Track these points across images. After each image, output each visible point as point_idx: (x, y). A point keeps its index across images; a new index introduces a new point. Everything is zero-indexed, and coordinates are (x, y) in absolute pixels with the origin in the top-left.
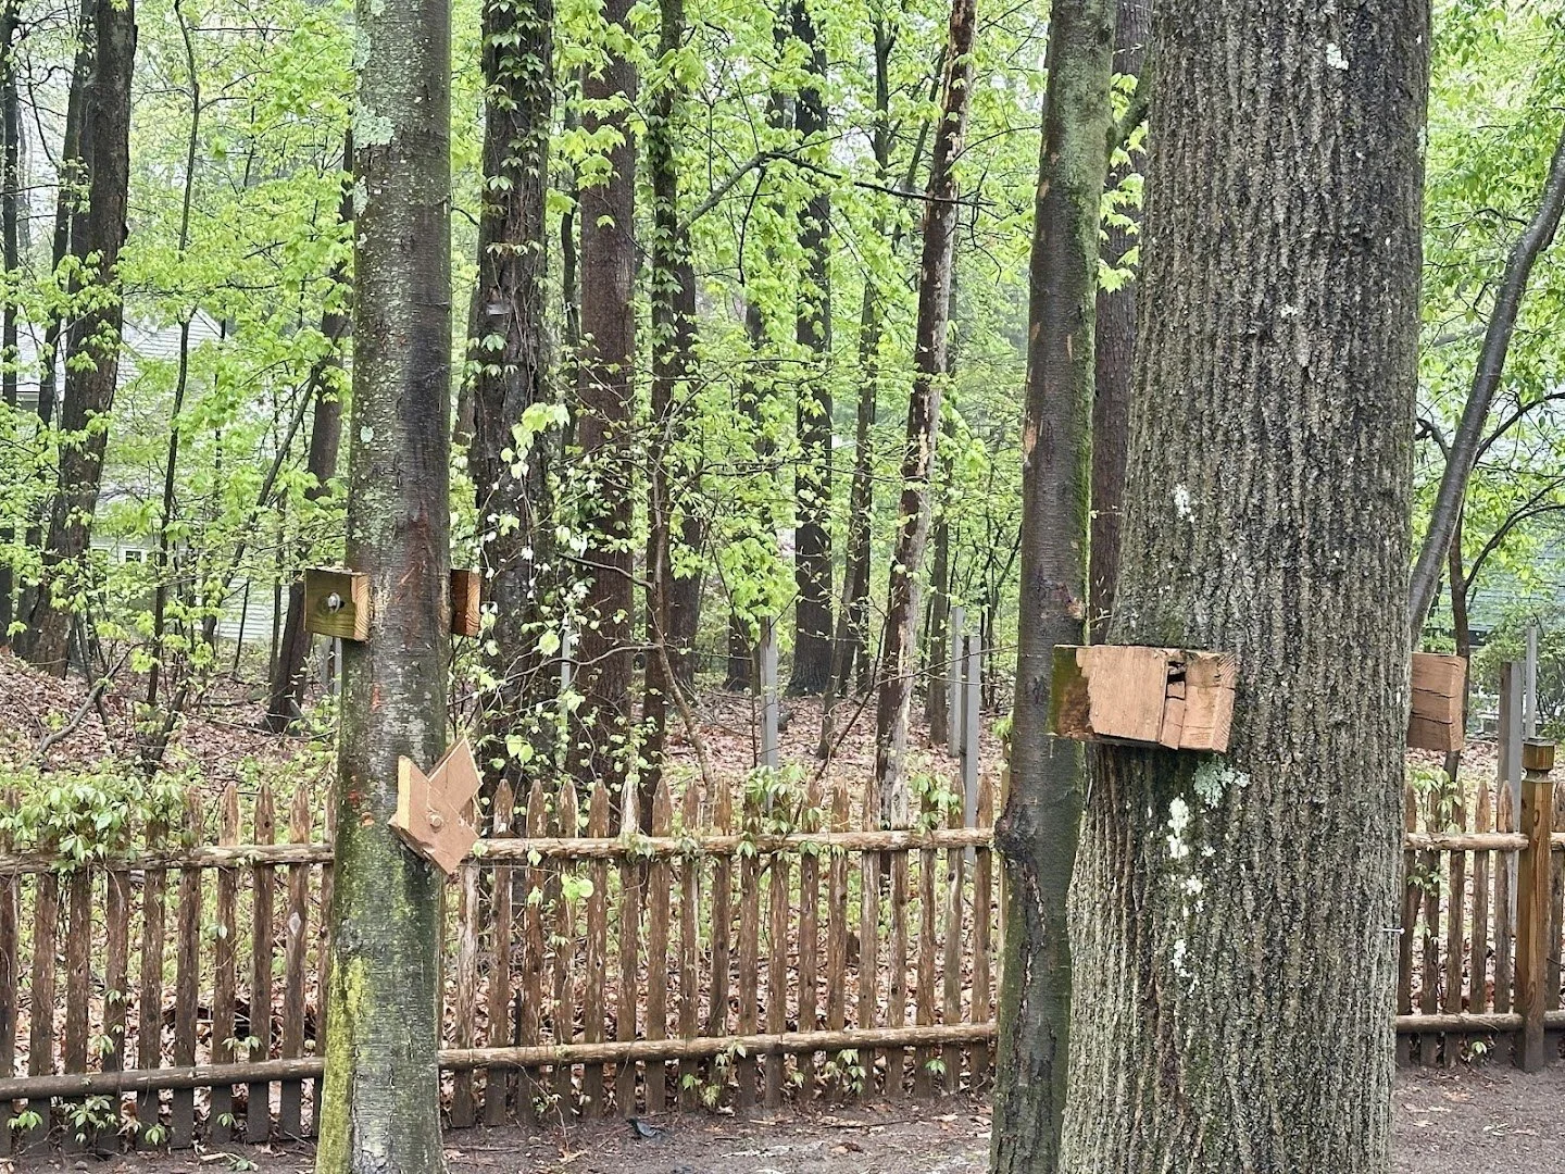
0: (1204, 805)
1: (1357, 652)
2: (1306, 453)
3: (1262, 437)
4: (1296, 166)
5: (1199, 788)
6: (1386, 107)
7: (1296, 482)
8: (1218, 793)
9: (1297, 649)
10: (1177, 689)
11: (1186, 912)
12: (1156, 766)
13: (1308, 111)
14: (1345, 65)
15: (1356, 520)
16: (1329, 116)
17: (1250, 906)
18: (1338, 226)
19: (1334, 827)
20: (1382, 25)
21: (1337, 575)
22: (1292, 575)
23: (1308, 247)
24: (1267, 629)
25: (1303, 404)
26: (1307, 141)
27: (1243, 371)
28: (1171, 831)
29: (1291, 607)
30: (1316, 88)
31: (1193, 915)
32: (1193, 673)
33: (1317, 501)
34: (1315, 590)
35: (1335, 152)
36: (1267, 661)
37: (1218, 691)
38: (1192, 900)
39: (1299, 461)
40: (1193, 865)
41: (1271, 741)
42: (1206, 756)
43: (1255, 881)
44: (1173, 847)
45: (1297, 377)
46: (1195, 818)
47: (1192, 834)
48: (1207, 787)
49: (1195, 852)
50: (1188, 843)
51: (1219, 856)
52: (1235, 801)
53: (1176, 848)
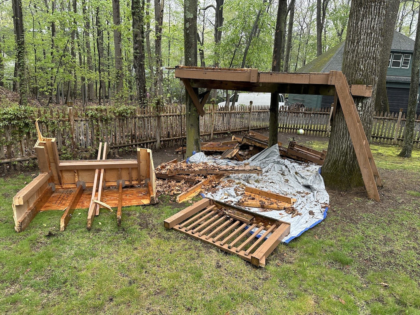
0: (364, 103)
4: (380, 25)
8: (366, 102)
9: (375, 85)
12: (357, 99)
14: (385, 13)
16: (383, 19)
22: (375, 76)
25: (378, 55)
28: (359, 107)
29: (375, 80)
31: (361, 116)
32: (367, 88)
38: (361, 114)
42: (365, 97)
46: (362, 105)
47: (362, 107)
48: (364, 101)
49: (362, 109)
50: (361, 108)
51: (365, 109)
52: (368, 103)
53: (359, 109)
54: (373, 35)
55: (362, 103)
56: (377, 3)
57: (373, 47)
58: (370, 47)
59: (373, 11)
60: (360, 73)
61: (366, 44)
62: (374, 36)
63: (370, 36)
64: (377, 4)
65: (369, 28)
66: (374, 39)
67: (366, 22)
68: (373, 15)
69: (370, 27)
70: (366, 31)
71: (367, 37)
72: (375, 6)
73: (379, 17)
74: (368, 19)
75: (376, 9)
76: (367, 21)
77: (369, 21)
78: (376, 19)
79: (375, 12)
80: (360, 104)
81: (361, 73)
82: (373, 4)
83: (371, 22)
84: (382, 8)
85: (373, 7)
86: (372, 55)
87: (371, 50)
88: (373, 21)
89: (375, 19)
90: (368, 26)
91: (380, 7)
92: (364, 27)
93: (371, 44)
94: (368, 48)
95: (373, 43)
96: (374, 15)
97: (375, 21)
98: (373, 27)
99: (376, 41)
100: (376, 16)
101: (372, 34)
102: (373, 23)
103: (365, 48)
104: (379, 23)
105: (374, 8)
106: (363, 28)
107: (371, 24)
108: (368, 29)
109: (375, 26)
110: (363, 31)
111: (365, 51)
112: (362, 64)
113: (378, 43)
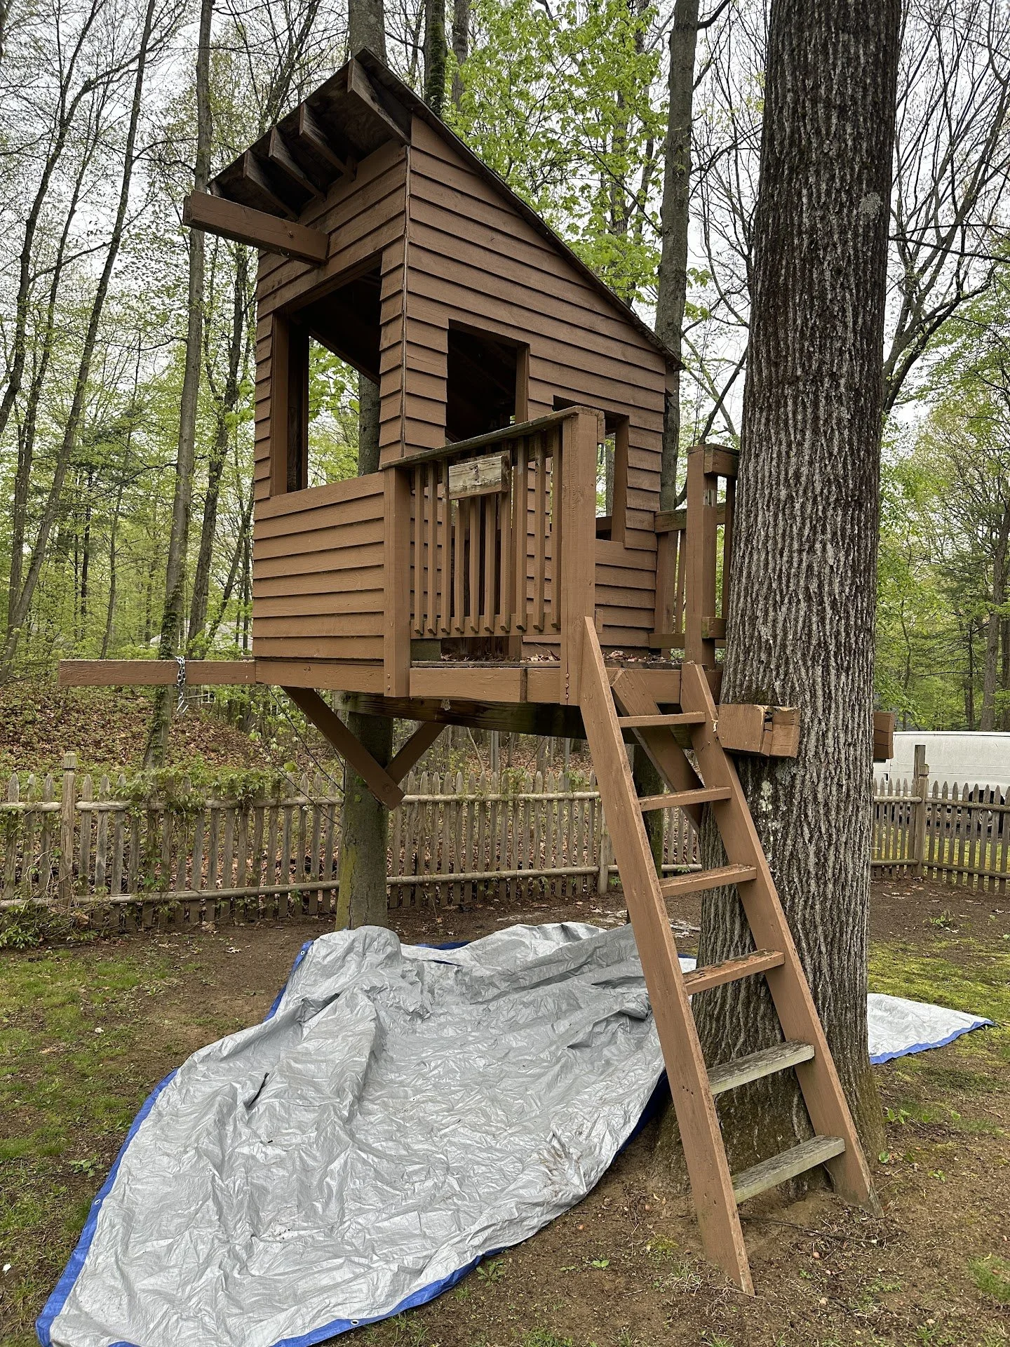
0: (781, 784)
1: (857, 707)
2: (832, 608)
3: (808, 598)
4: (826, 465)
5: (778, 776)
6: (868, 439)
7: (828, 621)
8: (788, 778)
9: (830, 706)
10: (769, 725)
11: (772, 839)
12: (754, 765)
13: (831, 439)
14: (849, 417)
15: (857, 643)
16: (842, 441)
17: (807, 836)
18: (847, 497)
19: (848, 795)
20: (865, 399)
21: (848, 669)
22: (826, 669)
23: (832, 506)
24: (814, 695)
25: (831, 584)
26: (831, 454)
27: (798, 568)
28: (763, 798)
29: (826, 683)
30: (835, 427)
31: (776, 840)
32: (777, 717)
33: (838, 632)
34: (838, 677)
35: (845, 459)
36: (815, 711)
37: (793, 727)
38: (775, 832)
39: (829, 612)
40: (775, 815)
41: (816, 753)
42: (783, 760)
43: (809, 824)
44: (764, 805)
45: (827, 570)
46: (776, 791)
47: (774, 799)
48: (783, 775)
49: (776, 808)
50: (772, 803)
51: (790, 811)
52: (798, 782)
53: (766, 806)
54: (797, 506)
55: (774, 782)
56: (805, 385)
57: (800, 551)
58: (791, 551)
59: (790, 415)
60: (759, 656)
61: (776, 543)
62: (803, 506)
63: (787, 511)
64: (801, 388)
65: (782, 482)
66: (803, 519)
67: (772, 459)
68: (792, 431)
69: (787, 474)
70: (771, 494)
71: (776, 515)
72: (795, 398)
73: (815, 431)
74: (776, 448)
75: (800, 409)
76: (775, 456)
77: (779, 453)
78: (807, 445)
79: (800, 417)
80: (766, 787)
81: (763, 657)
82: (788, 391)
83: (789, 457)
84: (828, 398)
85: (790, 403)
86: (802, 583)
87: (795, 565)
88: (792, 454)
89: (800, 444)
90: (779, 474)
91: (817, 397)
92: (766, 479)
93: (792, 539)
94: (782, 556)
95: (800, 535)
96: (795, 429)
97: (800, 453)
98: (797, 475)
99: (813, 528)
100: (803, 431)
101: (793, 502)
102: (793, 460)
103: (774, 557)
104: (822, 459)
105: (795, 404)
106: (763, 483)
107: (788, 463)
108: (778, 484)
109: (805, 470)
110: (762, 494)
111: (774, 570)
112: (765, 622)
113: (823, 533)
